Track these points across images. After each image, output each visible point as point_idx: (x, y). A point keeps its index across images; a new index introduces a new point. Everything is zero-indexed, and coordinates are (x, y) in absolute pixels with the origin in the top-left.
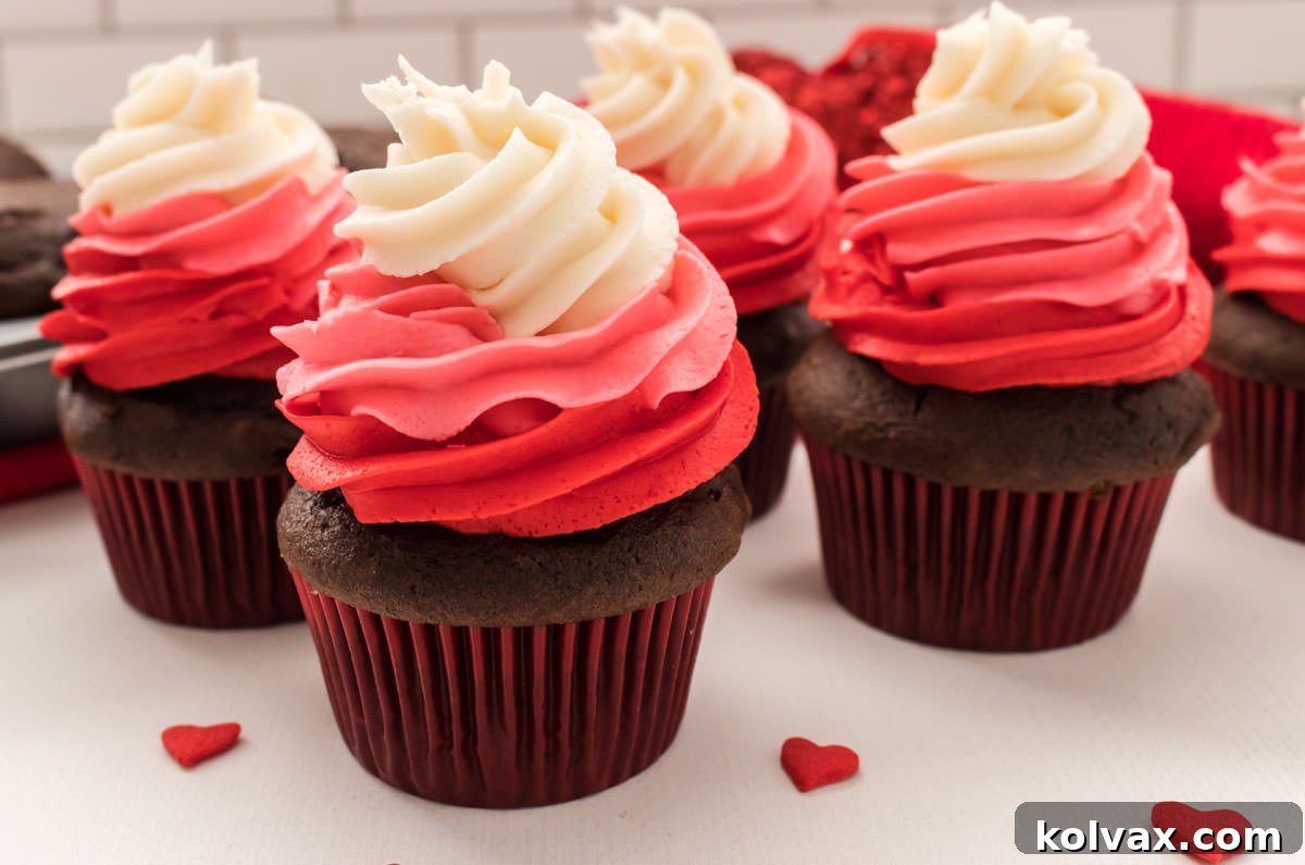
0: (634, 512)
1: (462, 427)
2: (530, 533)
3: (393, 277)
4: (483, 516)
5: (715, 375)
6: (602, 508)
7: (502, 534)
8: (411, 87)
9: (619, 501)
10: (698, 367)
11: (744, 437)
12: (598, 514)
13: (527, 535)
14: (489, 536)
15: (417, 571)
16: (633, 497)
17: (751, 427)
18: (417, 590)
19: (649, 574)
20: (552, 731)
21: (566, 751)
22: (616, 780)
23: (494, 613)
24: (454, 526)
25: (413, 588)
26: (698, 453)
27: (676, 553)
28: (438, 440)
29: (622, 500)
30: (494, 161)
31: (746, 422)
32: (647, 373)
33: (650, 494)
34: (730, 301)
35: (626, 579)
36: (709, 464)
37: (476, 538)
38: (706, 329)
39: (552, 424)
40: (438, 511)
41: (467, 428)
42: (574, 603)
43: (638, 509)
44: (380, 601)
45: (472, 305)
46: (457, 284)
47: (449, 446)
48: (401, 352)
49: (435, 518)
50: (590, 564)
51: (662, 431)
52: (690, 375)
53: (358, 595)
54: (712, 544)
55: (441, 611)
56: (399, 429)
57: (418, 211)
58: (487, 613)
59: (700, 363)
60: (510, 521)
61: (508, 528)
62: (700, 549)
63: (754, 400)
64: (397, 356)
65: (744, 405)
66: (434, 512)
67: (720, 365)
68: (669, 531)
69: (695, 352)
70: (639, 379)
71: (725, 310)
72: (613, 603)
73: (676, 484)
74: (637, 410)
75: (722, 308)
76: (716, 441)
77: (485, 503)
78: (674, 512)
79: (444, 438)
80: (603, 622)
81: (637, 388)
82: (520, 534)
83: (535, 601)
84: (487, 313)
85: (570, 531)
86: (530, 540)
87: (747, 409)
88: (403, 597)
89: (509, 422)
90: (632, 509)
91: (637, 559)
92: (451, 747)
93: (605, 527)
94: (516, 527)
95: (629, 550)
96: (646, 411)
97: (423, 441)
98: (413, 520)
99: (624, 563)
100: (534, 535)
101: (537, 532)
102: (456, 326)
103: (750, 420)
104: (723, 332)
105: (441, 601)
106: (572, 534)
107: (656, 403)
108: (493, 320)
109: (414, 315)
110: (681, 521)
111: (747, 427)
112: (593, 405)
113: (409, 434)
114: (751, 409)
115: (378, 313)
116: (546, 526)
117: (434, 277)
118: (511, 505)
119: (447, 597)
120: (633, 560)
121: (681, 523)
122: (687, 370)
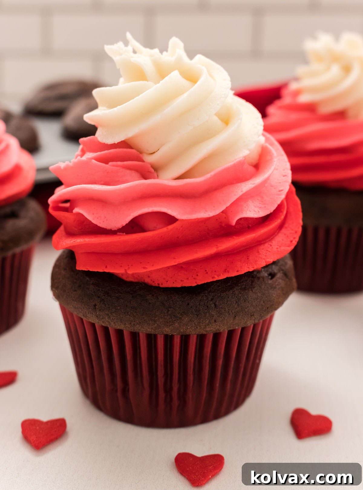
0: (215, 280)
1: (124, 224)
2: (159, 284)
3: (104, 144)
4: (130, 272)
5: (272, 211)
6: (197, 275)
7: (145, 284)
8: (130, 48)
9: (207, 273)
10: (263, 206)
11: (289, 246)
12: (195, 279)
13: (157, 285)
14: (138, 283)
15: (99, 297)
16: (215, 271)
17: (294, 242)
18: (97, 307)
19: (221, 314)
20: (168, 390)
21: (176, 402)
22: (205, 420)
23: (134, 324)
24: (120, 276)
25: (95, 305)
26: (258, 252)
27: (238, 305)
28: (113, 230)
29: (209, 273)
30: (158, 85)
31: (292, 239)
32: (228, 205)
33: (225, 271)
34: (289, 173)
35: (208, 315)
36: (264, 259)
37: (131, 283)
38: (272, 186)
39: (170, 227)
40: (108, 267)
41: (127, 225)
42: (176, 324)
43: (217, 278)
44: (80, 310)
45: (143, 161)
46: (136, 150)
47: (118, 233)
48: (102, 183)
49: (106, 271)
50: (188, 304)
51: (235, 237)
52: (256, 209)
53: (72, 306)
54: (262, 302)
55: (107, 320)
56: (93, 222)
57: (115, 109)
58: (130, 323)
59: (264, 204)
60: (149, 277)
61: (147, 280)
62: (254, 304)
63: (299, 228)
64: (101, 184)
65: (292, 230)
66: (106, 267)
67: (276, 206)
68: (237, 292)
69: (262, 197)
70: (223, 208)
71: (285, 177)
72: (199, 328)
73: (241, 267)
74: (223, 225)
75: (284, 176)
76: (271, 247)
77: (132, 265)
78: (243, 282)
79: (116, 229)
80: (195, 336)
81: (223, 212)
82: (153, 284)
83: (155, 321)
84: (150, 166)
85: (180, 286)
86: (158, 288)
87: (293, 232)
88: (90, 310)
89: (150, 224)
90: (213, 278)
91: (215, 305)
92: (117, 391)
93: (198, 286)
94: (151, 280)
95: (212, 300)
96: (229, 226)
97: (106, 229)
98: (96, 270)
99: (207, 306)
100: (161, 286)
101: (162, 284)
102: (133, 171)
103: (294, 238)
104: (281, 189)
105: (108, 315)
106: (180, 287)
107: (234, 222)
108: (153, 170)
109: (110, 163)
110: (245, 288)
111: (291, 241)
112: (195, 219)
113: (99, 225)
114: (296, 232)
115: (94, 161)
116: (167, 281)
117: (125, 144)
118: (144, 268)
119: (111, 313)
120: (213, 305)
121: (245, 289)
122: (255, 207)
